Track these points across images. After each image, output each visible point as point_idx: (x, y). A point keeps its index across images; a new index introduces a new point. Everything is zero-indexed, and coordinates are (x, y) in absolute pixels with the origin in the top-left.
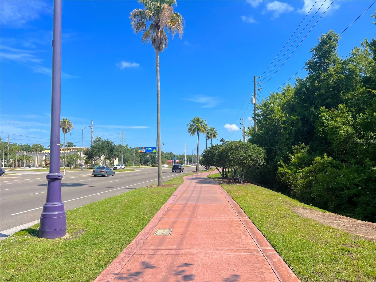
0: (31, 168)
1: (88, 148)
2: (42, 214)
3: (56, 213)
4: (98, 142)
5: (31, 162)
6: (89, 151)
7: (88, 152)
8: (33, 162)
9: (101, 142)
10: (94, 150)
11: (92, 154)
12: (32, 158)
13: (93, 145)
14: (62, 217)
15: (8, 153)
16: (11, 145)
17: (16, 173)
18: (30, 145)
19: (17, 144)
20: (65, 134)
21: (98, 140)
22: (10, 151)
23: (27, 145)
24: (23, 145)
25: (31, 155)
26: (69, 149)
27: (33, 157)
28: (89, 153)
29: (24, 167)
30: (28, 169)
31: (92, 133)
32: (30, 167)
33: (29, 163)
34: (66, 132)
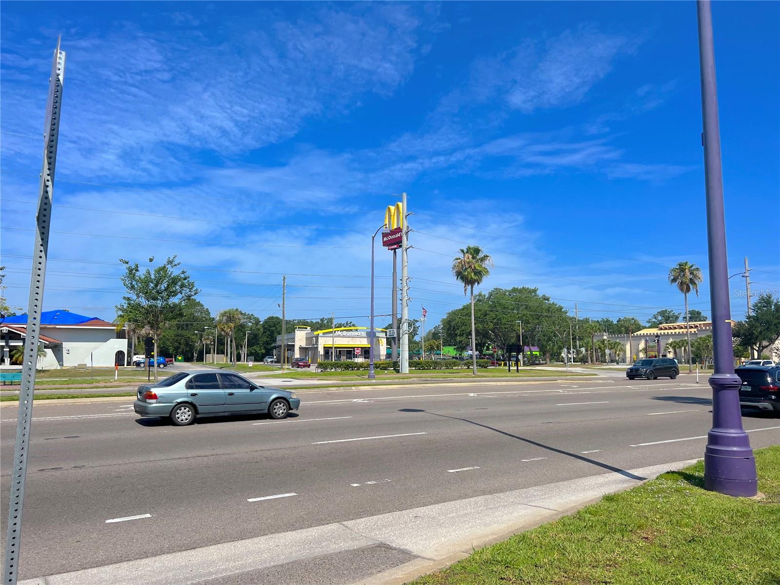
0: (620, 365)
1: (741, 322)
2: (707, 448)
3: (735, 449)
4: (765, 307)
5: (617, 352)
6: (745, 328)
7: (742, 332)
8: (621, 353)
9: (773, 307)
10: (755, 326)
11: (752, 334)
12: (620, 345)
13: (752, 314)
14: (748, 458)
15: (577, 337)
16: (582, 321)
17: (598, 374)
18: (612, 321)
19: (590, 319)
20: (686, 295)
21: (765, 302)
22: (580, 333)
23: (608, 321)
24: (600, 320)
25: (618, 341)
26: (693, 326)
27: (622, 344)
28: (744, 335)
29: (606, 363)
30: (614, 366)
31: (749, 287)
32: (618, 364)
33: (615, 356)
34: (688, 290)
